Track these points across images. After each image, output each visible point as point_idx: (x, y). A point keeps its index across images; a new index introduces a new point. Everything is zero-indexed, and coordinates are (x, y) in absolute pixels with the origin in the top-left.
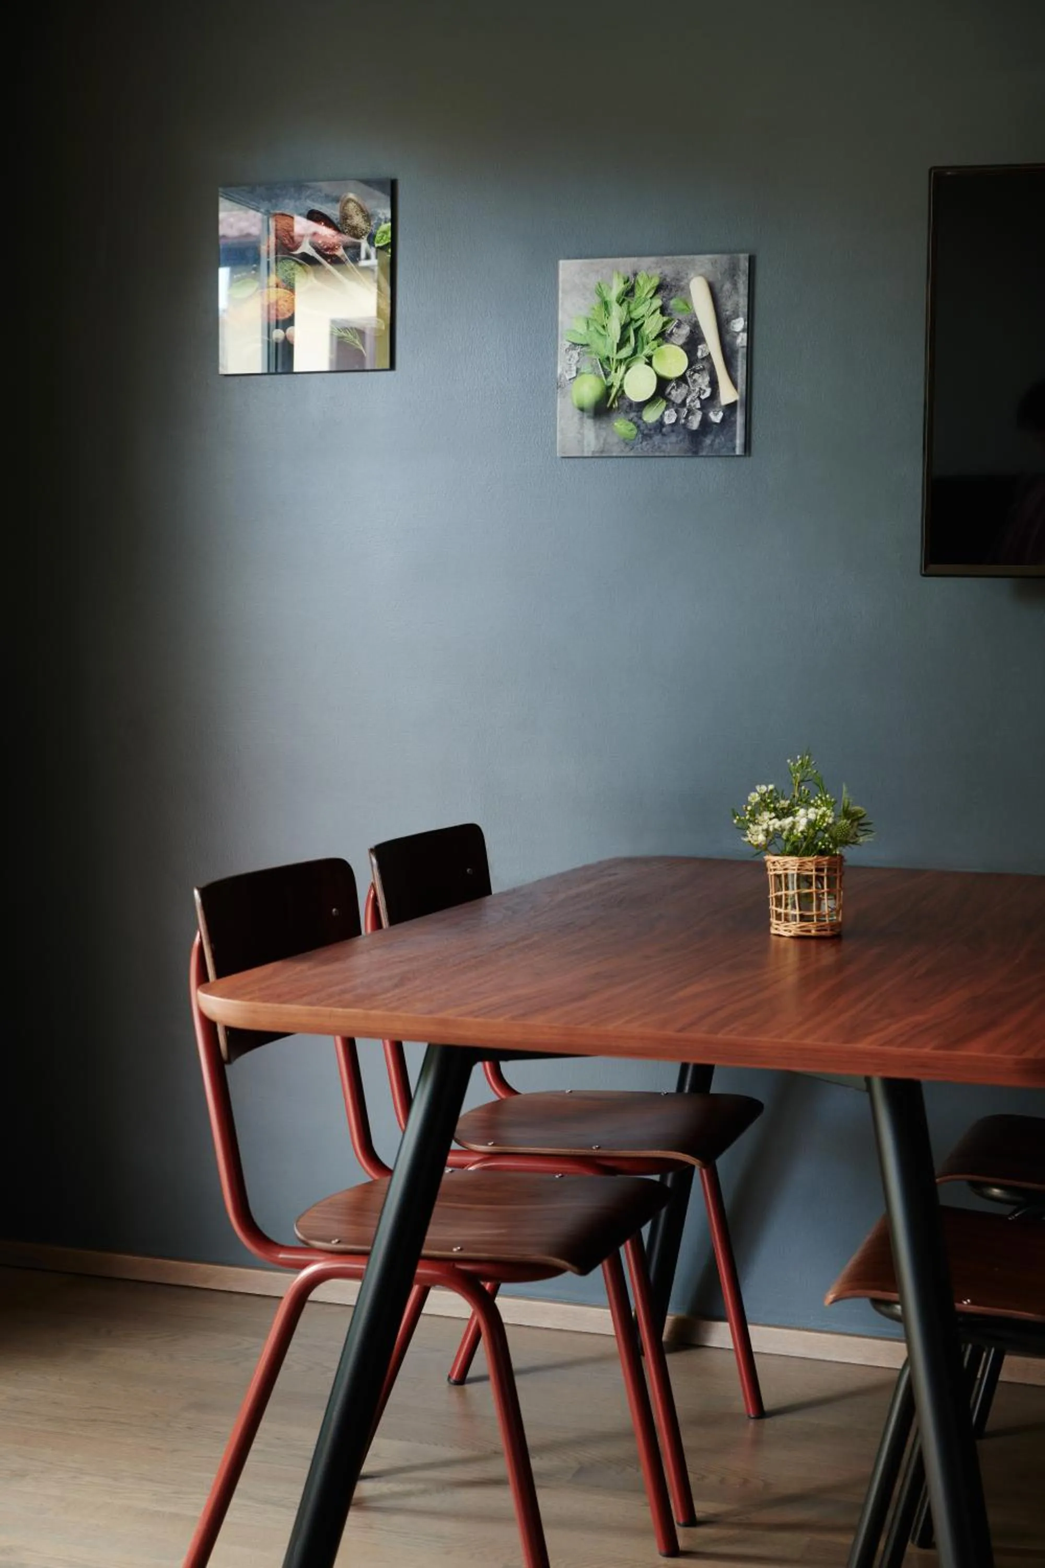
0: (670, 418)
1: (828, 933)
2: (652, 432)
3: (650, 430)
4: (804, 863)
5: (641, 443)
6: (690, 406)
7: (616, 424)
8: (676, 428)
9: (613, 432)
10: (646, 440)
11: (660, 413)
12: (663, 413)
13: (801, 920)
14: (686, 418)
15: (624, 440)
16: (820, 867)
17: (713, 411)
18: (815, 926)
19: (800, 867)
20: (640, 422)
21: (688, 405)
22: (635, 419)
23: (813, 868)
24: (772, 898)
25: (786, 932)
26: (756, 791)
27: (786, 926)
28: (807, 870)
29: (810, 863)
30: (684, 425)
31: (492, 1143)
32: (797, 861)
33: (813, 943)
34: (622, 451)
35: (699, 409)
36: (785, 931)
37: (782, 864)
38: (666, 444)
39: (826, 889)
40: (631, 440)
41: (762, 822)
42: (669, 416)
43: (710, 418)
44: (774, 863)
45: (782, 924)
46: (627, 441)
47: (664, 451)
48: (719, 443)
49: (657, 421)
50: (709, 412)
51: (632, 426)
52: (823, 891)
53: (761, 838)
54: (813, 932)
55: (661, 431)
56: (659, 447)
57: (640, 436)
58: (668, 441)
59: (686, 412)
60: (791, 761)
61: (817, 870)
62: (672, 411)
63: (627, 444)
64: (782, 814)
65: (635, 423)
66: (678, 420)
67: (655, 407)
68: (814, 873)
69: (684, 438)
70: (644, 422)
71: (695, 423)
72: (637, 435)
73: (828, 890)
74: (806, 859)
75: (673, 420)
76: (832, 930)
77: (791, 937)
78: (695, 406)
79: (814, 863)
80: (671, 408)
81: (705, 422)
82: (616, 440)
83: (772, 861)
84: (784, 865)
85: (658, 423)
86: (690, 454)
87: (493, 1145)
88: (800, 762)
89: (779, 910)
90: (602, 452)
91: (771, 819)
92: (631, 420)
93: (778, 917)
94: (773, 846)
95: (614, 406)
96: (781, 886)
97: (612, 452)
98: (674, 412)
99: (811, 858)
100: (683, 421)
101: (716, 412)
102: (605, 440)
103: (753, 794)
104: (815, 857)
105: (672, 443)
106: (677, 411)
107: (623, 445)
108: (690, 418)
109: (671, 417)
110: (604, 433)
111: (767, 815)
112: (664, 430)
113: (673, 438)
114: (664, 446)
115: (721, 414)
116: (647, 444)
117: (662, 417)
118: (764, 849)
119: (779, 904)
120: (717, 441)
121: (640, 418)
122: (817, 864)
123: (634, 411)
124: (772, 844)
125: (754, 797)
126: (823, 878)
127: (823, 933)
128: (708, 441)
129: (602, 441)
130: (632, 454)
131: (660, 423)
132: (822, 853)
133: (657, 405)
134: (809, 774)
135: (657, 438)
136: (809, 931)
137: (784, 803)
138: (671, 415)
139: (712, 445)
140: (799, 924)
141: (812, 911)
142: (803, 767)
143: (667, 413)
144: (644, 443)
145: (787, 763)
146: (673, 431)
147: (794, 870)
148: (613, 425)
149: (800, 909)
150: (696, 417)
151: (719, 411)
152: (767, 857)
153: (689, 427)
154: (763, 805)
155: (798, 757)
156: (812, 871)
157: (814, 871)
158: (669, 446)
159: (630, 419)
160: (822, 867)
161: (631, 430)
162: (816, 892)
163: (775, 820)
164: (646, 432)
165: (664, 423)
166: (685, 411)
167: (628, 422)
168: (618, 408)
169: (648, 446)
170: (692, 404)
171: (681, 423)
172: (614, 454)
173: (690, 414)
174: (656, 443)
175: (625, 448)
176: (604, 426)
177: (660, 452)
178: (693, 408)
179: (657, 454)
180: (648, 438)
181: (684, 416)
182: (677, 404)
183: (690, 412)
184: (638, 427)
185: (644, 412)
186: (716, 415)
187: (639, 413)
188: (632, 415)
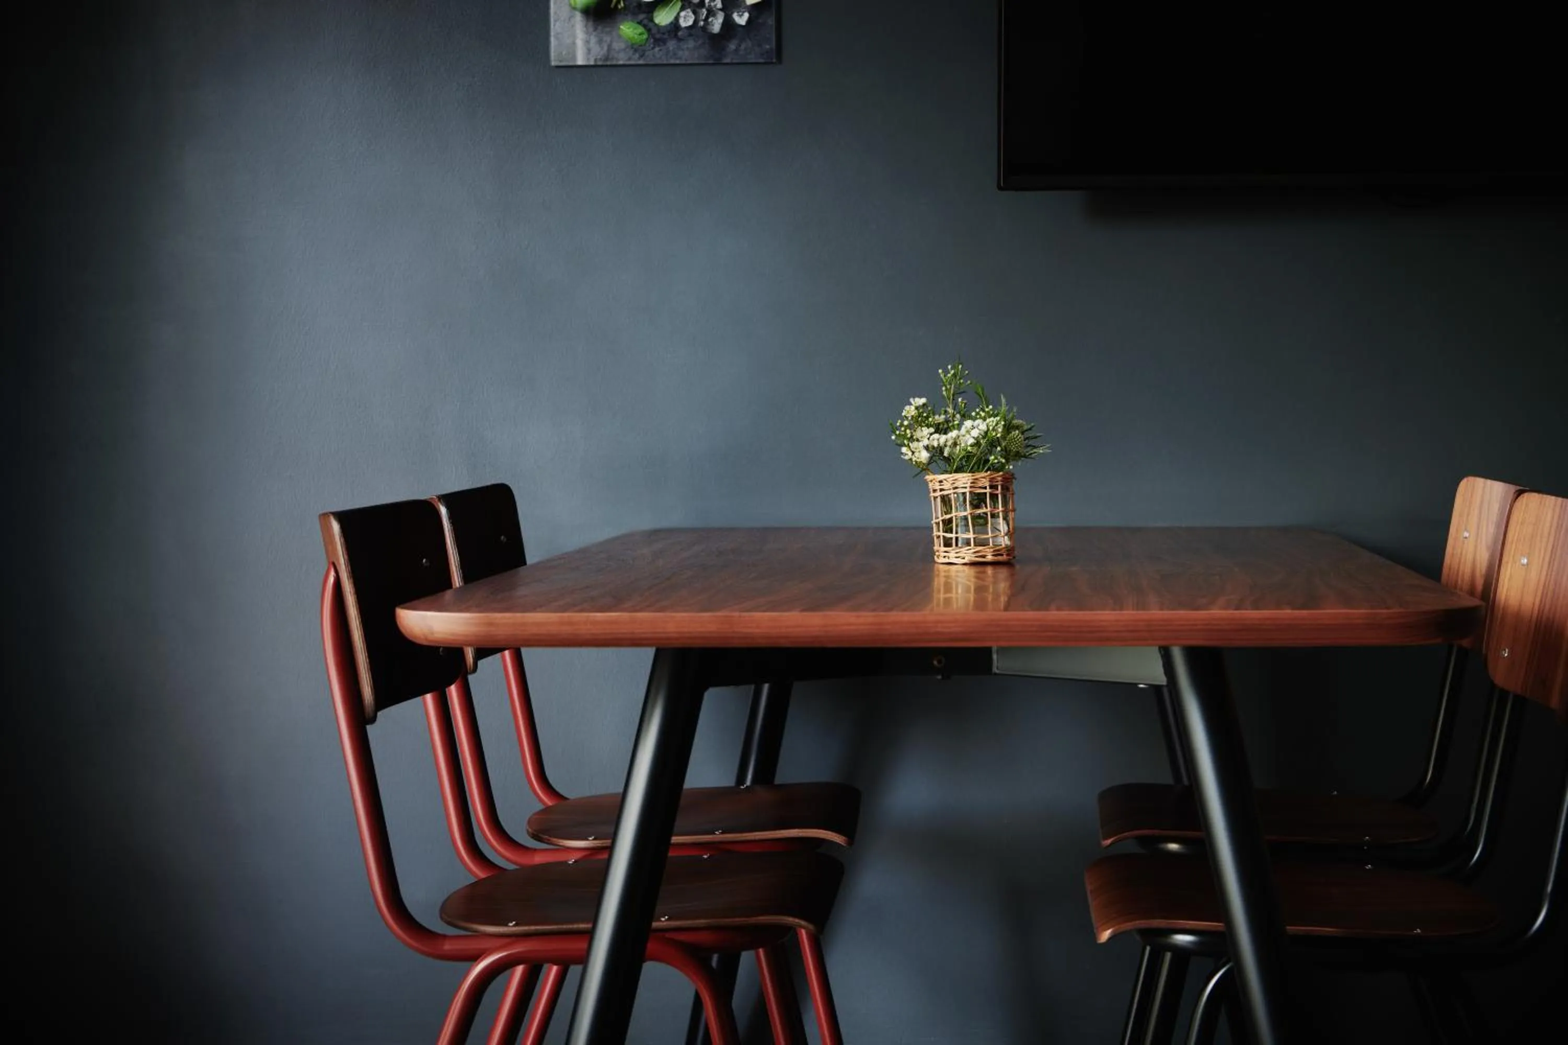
0: (687, 20)
1: (1004, 558)
2: (666, 36)
3: (664, 34)
4: (976, 479)
5: (653, 48)
6: (710, 6)
7: (622, 27)
8: (693, 31)
9: (620, 37)
10: (659, 46)
11: (675, 14)
12: (678, 14)
13: (975, 545)
14: (706, 19)
15: (633, 45)
16: (994, 484)
17: (738, 12)
18: (992, 550)
19: (972, 485)
20: (651, 25)
21: (707, 5)
22: (646, 22)
23: (987, 484)
24: (938, 524)
25: (959, 559)
26: (911, 404)
27: (957, 553)
28: (980, 488)
29: (984, 479)
30: (704, 29)
31: (593, 837)
32: (970, 478)
33: (989, 570)
34: (630, 59)
35: (721, 10)
36: (957, 557)
37: (951, 482)
38: (683, 50)
39: (1001, 509)
40: (641, 46)
41: (922, 437)
42: (685, 18)
43: (734, 20)
44: (941, 482)
45: (953, 550)
46: (635, 47)
47: (680, 58)
48: (745, 49)
49: (671, 23)
50: (732, 13)
51: (641, 29)
52: (998, 511)
53: (924, 456)
54: (990, 558)
55: (676, 35)
56: (675, 54)
57: (652, 40)
58: (685, 46)
59: (705, 13)
60: (943, 372)
61: (991, 487)
62: (688, 12)
63: (636, 51)
64: (941, 429)
65: (645, 26)
66: (696, 22)
67: (668, 8)
68: (988, 490)
69: (704, 43)
70: (656, 25)
71: (717, 24)
72: (647, 39)
73: (1003, 509)
74: (978, 475)
75: (690, 23)
76: (1008, 555)
77: (965, 564)
78: (715, 6)
79: (988, 479)
80: (687, 9)
81: (728, 24)
82: (623, 46)
83: (938, 480)
84: (954, 483)
85: (673, 26)
86: (711, 62)
87: (594, 839)
88: (952, 372)
89: (948, 535)
90: (607, 59)
91: (931, 434)
92: (640, 23)
93: (948, 543)
94: (934, 464)
95: (619, 7)
96: (951, 509)
97: (618, 60)
98: (691, 14)
99: (983, 474)
100: (702, 23)
101: (740, 13)
102: (609, 46)
103: (907, 408)
104: (989, 472)
105: (688, 52)
106: (694, 13)
107: (631, 52)
108: (710, 20)
109: (688, 18)
110: (607, 39)
111: (926, 431)
112: (680, 33)
113: (691, 44)
114: (680, 53)
115: (746, 15)
116: (660, 50)
117: (677, 18)
118: (925, 468)
119: (948, 530)
120: (743, 47)
121: (652, 20)
122: (991, 480)
123: (644, 12)
124: (932, 463)
125: (910, 411)
126: (997, 495)
127: (1000, 558)
128: (732, 46)
129: (606, 48)
130: (641, 62)
131: (675, 25)
132: (995, 469)
133: (671, 5)
134: (962, 386)
135: (672, 44)
136: (984, 557)
137: (940, 418)
138: (688, 16)
139: (736, 50)
140: (974, 549)
141: (988, 534)
142: (956, 377)
143: (683, 14)
144: (657, 49)
145: (938, 372)
146: (690, 35)
147: (966, 488)
148: (619, 28)
149: (974, 533)
150: (716, 19)
151: (744, 12)
152: (929, 477)
153: (709, 31)
154: (920, 420)
155: (949, 367)
156: (985, 488)
157: (988, 487)
158: (687, 53)
159: (639, 21)
160: (996, 483)
161: (640, 34)
162: (991, 512)
163: (936, 436)
164: (658, 36)
165: (680, 26)
166: (704, 11)
167: (637, 25)
168: (625, 8)
169: (661, 53)
170: (712, 4)
171: (699, 25)
172: (621, 62)
173: (711, 14)
174: (671, 48)
175: (633, 54)
176: (608, 29)
177: (677, 59)
178: (714, 9)
179: (672, 61)
180: (661, 44)
181: (703, 18)
182: (694, 4)
183: (711, 12)
184: (649, 30)
185: (655, 14)
186: (741, 16)
187: (650, 15)
188: (642, 16)
